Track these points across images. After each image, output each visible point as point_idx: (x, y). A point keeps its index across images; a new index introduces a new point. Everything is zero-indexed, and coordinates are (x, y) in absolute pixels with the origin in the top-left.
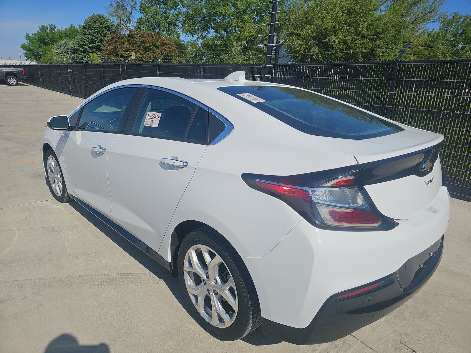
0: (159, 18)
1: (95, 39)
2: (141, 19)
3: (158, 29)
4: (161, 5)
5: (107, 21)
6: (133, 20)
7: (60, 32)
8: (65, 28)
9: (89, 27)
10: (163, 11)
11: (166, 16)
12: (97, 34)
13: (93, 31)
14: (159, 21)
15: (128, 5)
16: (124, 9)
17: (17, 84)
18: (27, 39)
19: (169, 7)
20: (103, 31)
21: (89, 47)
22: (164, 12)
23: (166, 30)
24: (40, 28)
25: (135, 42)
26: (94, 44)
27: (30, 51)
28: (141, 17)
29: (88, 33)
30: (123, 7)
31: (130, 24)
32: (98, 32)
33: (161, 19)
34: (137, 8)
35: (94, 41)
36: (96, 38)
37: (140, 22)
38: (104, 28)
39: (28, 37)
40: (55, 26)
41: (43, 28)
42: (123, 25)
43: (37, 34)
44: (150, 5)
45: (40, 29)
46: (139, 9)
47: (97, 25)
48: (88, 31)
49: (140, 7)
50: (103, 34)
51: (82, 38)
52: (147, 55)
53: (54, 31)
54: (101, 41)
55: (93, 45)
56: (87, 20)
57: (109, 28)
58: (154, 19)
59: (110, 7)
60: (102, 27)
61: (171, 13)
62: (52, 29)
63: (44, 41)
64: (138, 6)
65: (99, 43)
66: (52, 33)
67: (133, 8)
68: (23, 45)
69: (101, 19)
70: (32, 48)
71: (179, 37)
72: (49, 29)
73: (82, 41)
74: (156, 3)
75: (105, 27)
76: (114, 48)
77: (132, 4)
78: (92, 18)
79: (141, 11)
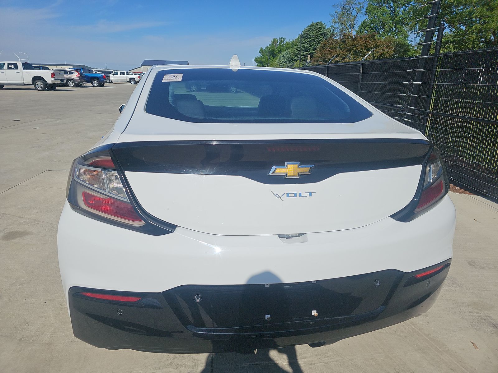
0: (385, 18)
1: (309, 47)
2: (364, 22)
3: (382, 30)
4: (390, 4)
5: (324, 28)
6: (356, 24)
7: (287, 44)
8: (293, 40)
9: (306, 36)
10: (392, 9)
11: (395, 14)
12: (312, 42)
13: (309, 39)
14: (384, 22)
15: (354, 9)
16: (349, 14)
17: (237, 92)
18: (260, 53)
19: (399, 5)
20: (318, 39)
21: (303, 55)
22: (392, 11)
23: (392, 30)
24: (272, 41)
25: (346, 46)
26: (308, 52)
27: (261, 63)
28: (365, 20)
29: (304, 42)
30: (349, 12)
31: (352, 28)
32: (313, 40)
33: (387, 19)
34: (363, 10)
35: (308, 50)
36: (311, 46)
37: (364, 25)
38: (319, 36)
39: (261, 51)
40: (284, 38)
41: (275, 41)
42: (345, 30)
43: (269, 47)
44: (378, 5)
45: (272, 43)
46: (365, 12)
47: (314, 33)
48: (304, 39)
49: (366, 9)
50: (318, 41)
51: (298, 48)
52: (356, 59)
53: (282, 44)
54: (315, 49)
55: (306, 53)
56: (306, 30)
57: (325, 35)
58: (379, 20)
59: (335, 14)
60: (318, 35)
61: (401, 10)
62: (281, 42)
63: (273, 53)
64: (365, 8)
65: (312, 51)
66: (281, 45)
67: (358, 11)
68: (256, 58)
69: (320, 26)
70: (263, 60)
71: (405, 37)
72: (279, 42)
73: (298, 50)
74: (384, 3)
75: (321, 35)
76: (324, 54)
77: (359, 7)
78: (310, 26)
79: (367, 13)
